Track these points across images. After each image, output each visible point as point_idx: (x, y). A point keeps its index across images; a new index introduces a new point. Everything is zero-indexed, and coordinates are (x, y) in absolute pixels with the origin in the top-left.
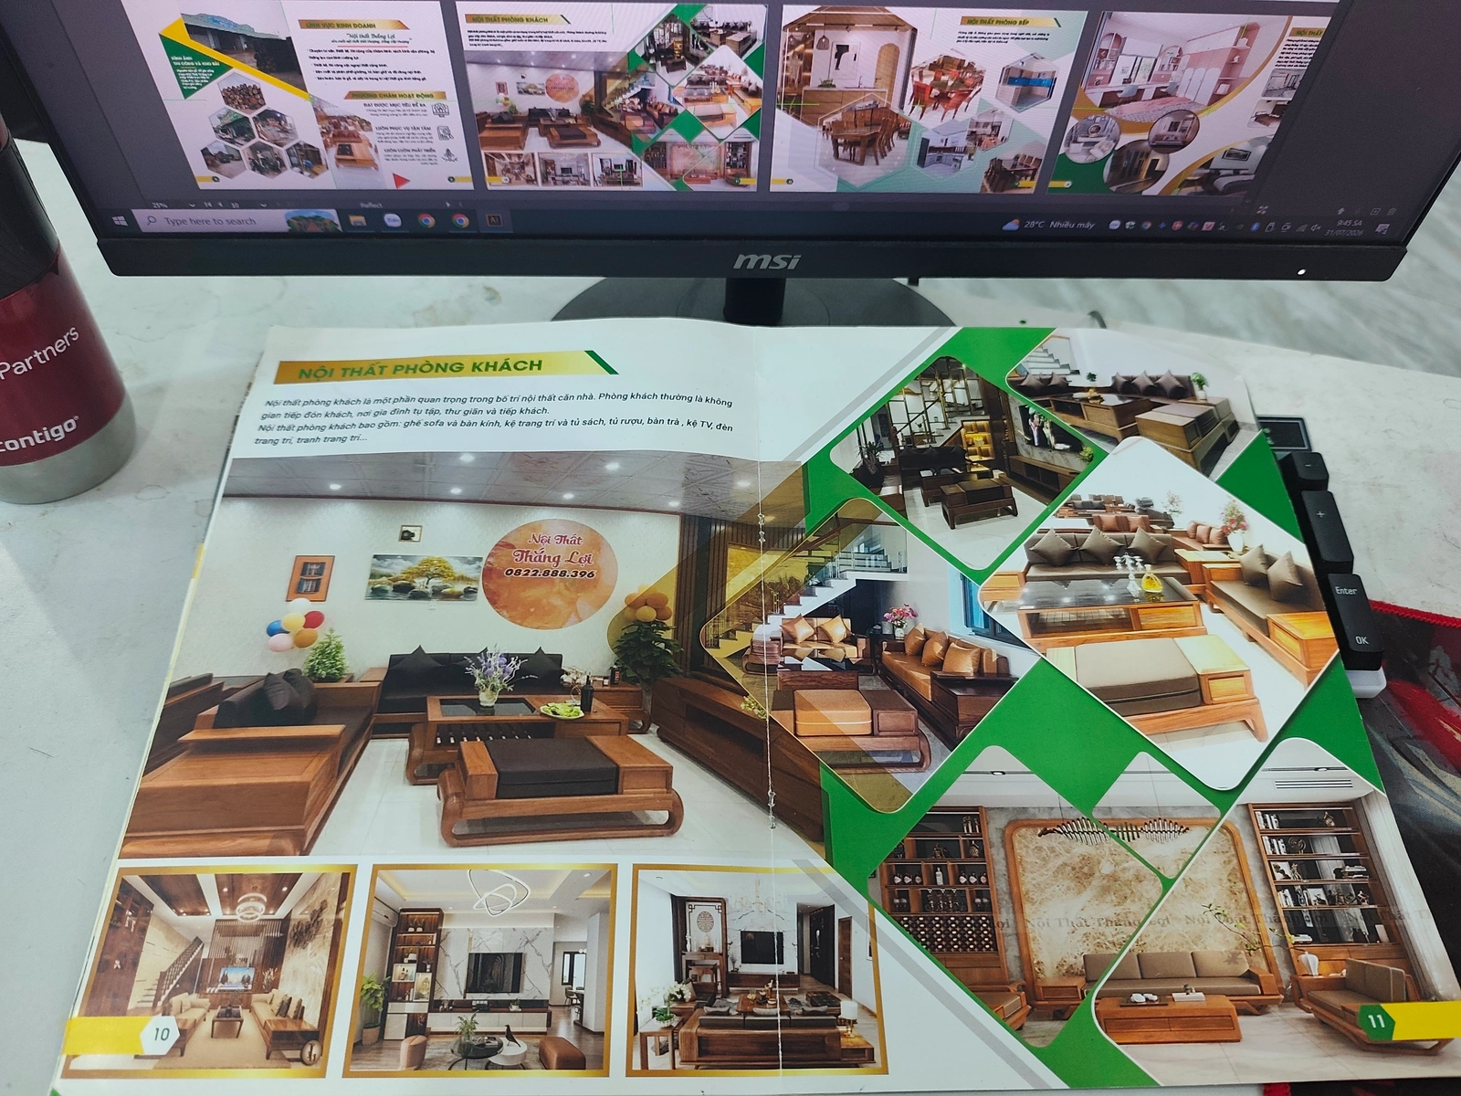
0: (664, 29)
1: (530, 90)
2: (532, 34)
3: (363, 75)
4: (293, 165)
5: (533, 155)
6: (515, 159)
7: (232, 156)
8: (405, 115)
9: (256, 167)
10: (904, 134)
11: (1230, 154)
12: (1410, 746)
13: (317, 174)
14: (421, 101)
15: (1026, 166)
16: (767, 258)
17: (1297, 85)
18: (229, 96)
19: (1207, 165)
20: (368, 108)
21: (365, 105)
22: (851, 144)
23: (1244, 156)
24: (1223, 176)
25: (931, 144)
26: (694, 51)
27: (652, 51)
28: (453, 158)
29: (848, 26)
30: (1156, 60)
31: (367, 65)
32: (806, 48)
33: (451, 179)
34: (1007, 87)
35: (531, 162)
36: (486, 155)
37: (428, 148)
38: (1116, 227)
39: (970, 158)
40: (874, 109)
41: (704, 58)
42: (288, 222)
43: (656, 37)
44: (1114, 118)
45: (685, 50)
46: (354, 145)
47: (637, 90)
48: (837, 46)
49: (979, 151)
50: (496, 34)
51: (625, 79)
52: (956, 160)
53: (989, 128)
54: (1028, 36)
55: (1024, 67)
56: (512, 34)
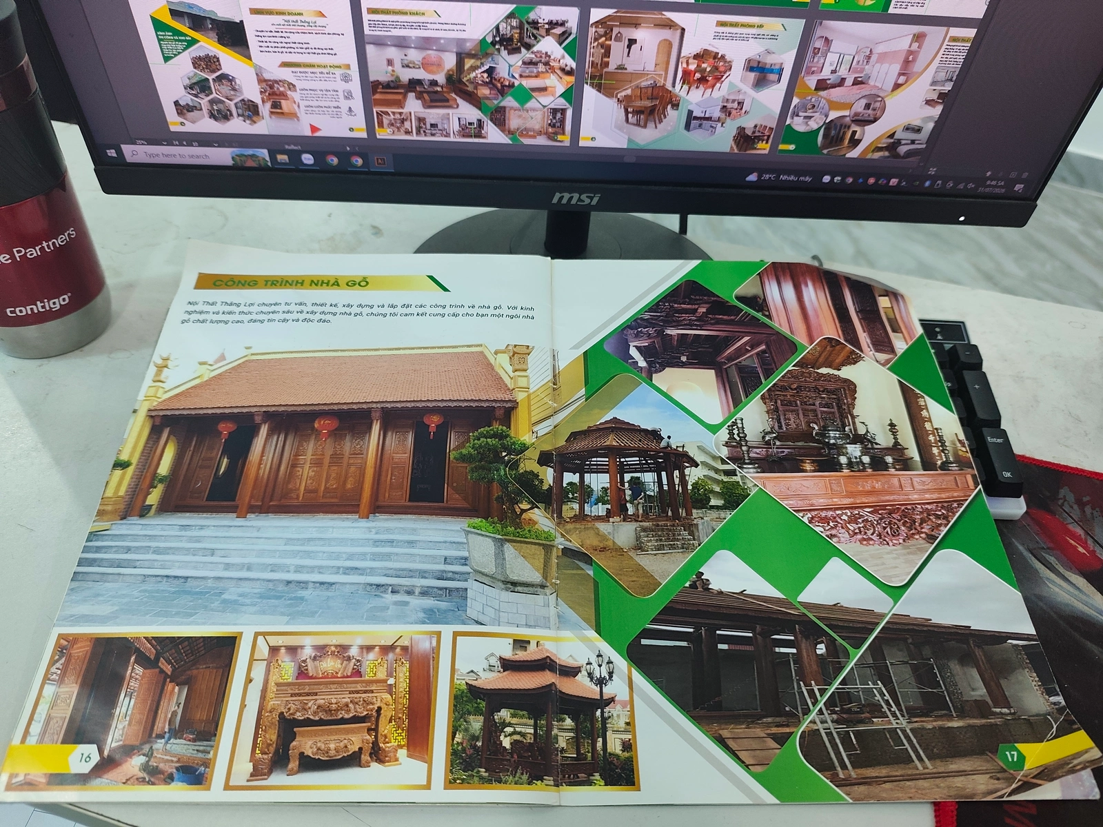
0: (506, 23)
1: (410, 65)
2: (414, 24)
3: (292, 50)
4: (239, 115)
5: (410, 113)
6: (398, 116)
7: (196, 107)
8: (321, 80)
9: (212, 116)
10: (676, 106)
11: (908, 128)
12: (1043, 554)
13: (255, 122)
14: (332, 70)
15: (762, 133)
16: (576, 196)
17: (954, 79)
18: (197, 62)
19: (892, 136)
20: (294, 74)
21: (293, 72)
22: (638, 112)
23: (918, 130)
24: (904, 144)
25: (694, 114)
26: (527, 40)
27: (498, 39)
28: (353, 114)
29: (636, 25)
30: (854, 57)
31: (295, 43)
32: (606, 40)
33: (351, 130)
34: (748, 73)
35: (409, 118)
36: (377, 113)
37: (336, 106)
38: (828, 181)
39: (722, 125)
40: (654, 86)
41: (534, 46)
42: (233, 158)
43: (501, 29)
44: (825, 99)
45: (521, 39)
46: (283, 101)
47: (486, 67)
48: (629, 39)
49: (728, 120)
50: (388, 23)
51: (478, 59)
52: (712, 127)
53: (736, 104)
54: (763, 37)
55: (760, 59)
56: (399, 24)
